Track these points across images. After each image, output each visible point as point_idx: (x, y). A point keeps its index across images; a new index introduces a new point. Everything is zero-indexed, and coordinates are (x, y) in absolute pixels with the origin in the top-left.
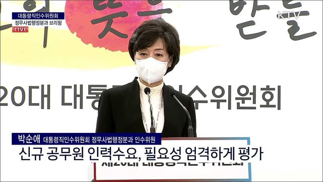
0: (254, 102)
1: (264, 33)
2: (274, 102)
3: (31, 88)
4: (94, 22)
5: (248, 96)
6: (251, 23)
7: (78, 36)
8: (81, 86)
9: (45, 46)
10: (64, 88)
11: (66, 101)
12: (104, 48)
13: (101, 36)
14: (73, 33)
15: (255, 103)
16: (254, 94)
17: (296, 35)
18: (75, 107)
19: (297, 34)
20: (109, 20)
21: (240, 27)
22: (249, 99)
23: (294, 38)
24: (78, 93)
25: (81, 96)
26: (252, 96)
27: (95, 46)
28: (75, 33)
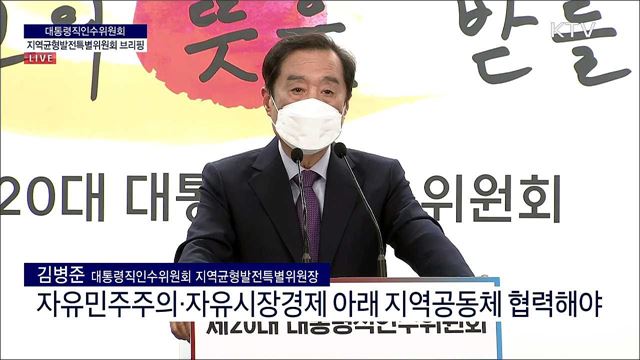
0: (508, 208)
1: (527, 70)
2: (548, 207)
3: (66, 180)
4: (191, 49)
5: (496, 195)
6: (502, 52)
7: (159, 77)
8: (166, 176)
9: (94, 96)
10: (131, 179)
11: (135, 206)
12: (209, 102)
13: (205, 77)
14: (149, 71)
15: (509, 210)
16: (507, 191)
17: (590, 75)
18: (154, 218)
19: (592, 74)
20: (221, 45)
21: (480, 59)
22: (498, 201)
23: (587, 82)
24: (160, 189)
25: (165, 195)
26: (502, 197)
27: (192, 97)
28: (154, 72)
